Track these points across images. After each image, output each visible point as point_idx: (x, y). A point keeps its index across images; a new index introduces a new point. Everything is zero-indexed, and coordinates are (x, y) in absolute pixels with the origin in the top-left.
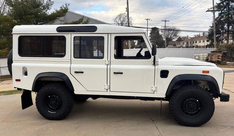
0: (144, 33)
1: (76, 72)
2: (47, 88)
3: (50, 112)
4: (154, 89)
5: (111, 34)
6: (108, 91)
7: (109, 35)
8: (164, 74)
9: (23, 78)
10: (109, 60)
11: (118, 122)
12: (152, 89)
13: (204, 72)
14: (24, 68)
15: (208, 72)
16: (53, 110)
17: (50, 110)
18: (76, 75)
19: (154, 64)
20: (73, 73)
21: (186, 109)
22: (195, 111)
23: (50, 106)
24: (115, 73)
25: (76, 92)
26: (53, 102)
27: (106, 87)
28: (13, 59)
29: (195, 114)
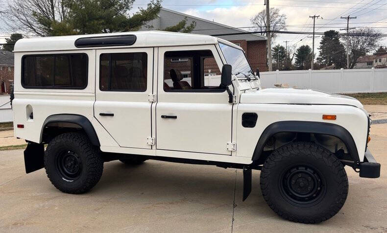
0: (215, 45)
1: (101, 114)
2: (58, 141)
3: (64, 179)
4: (231, 148)
5: (158, 47)
6: (154, 147)
7: (156, 49)
8: (249, 120)
9: (28, 122)
10: (155, 93)
11: (170, 203)
12: (228, 147)
13: (325, 117)
14: (28, 107)
15: (334, 117)
16: (69, 176)
17: (66, 176)
18: (103, 120)
19: (231, 101)
20: (98, 116)
21: (291, 188)
22: (309, 193)
23: (65, 170)
24: (163, 117)
25: (103, 149)
26: (69, 164)
27: (150, 142)
28: (14, 92)
29: (311, 198)
